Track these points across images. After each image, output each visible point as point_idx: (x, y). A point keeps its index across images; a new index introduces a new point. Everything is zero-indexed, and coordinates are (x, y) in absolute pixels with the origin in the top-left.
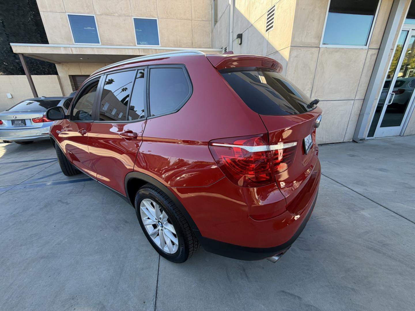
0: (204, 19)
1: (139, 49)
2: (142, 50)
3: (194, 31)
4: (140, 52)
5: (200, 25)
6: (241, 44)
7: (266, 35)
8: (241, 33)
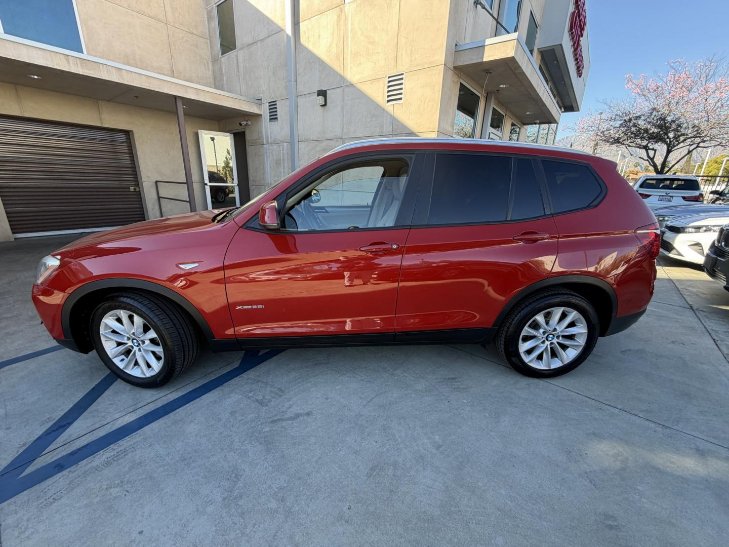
0: (195, 32)
1: (68, 55)
2: (78, 60)
3: (175, 49)
4: (71, 65)
5: (187, 40)
6: (325, 105)
7: (389, 107)
8: (324, 89)
